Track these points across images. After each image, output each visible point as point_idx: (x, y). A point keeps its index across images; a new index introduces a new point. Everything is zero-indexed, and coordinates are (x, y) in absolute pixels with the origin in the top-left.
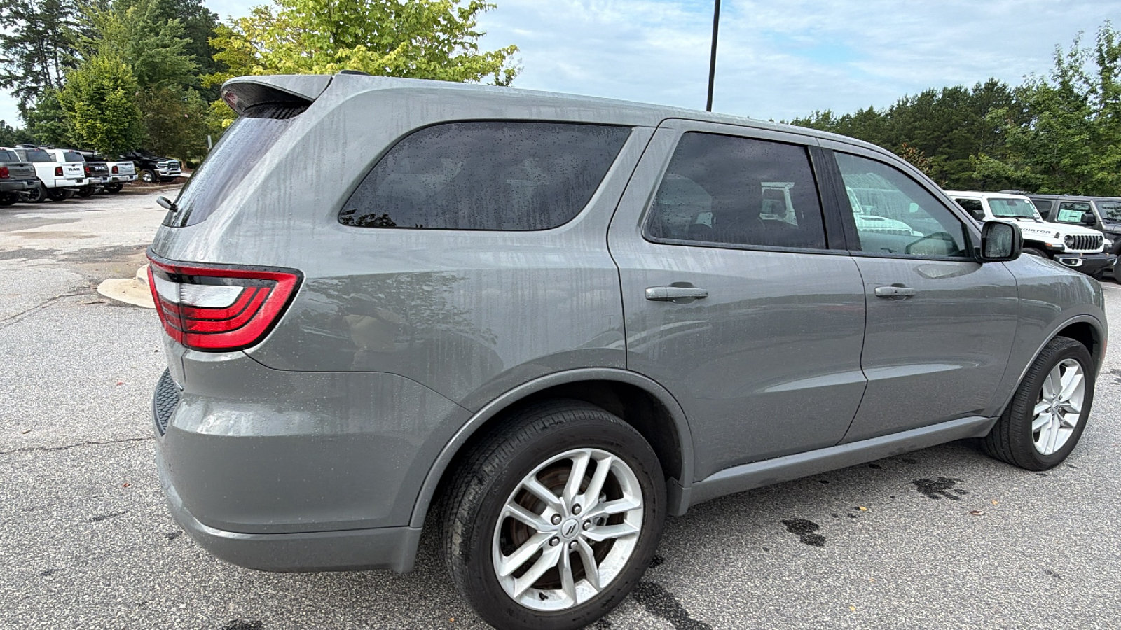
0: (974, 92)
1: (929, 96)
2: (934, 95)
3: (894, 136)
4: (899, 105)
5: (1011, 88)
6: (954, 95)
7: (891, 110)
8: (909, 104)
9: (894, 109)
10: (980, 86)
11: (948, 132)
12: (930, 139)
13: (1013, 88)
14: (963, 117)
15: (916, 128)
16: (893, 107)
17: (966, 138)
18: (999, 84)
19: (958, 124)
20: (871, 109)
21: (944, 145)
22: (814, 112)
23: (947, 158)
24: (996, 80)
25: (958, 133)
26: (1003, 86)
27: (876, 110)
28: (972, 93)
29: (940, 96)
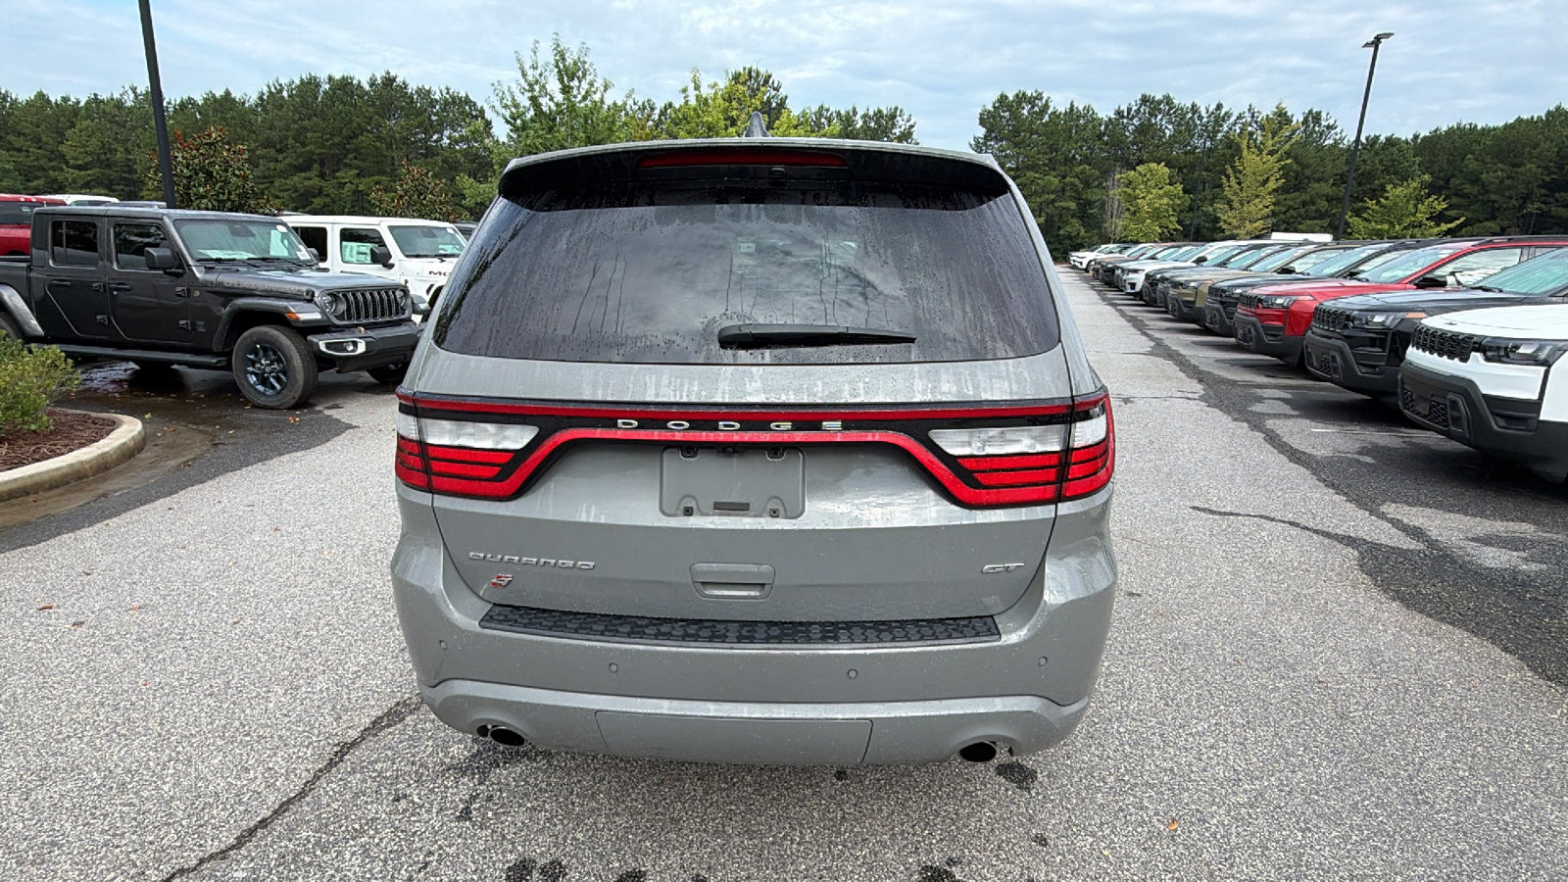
0: (371, 87)
1: (310, 85)
2: (318, 85)
3: (277, 139)
4: (270, 92)
5: (412, 87)
6: (344, 87)
7: (261, 98)
8: (285, 94)
9: (265, 97)
10: (376, 80)
11: (351, 138)
12: (330, 148)
13: (415, 88)
14: (366, 120)
15: (305, 129)
16: (263, 94)
17: (377, 148)
18: (397, 80)
19: (362, 130)
20: (228, 93)
21: (350, 156)
22: (127, 88)
23: (358, 175)
24: (393, 74)
25: (363, 139)
26: (404, 84)
27: (236, 95)
28: (367, 87)
29: (327, 86)
